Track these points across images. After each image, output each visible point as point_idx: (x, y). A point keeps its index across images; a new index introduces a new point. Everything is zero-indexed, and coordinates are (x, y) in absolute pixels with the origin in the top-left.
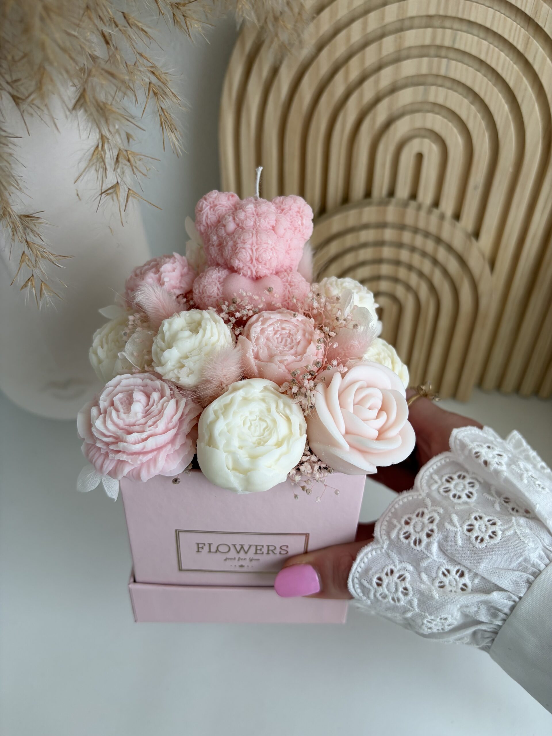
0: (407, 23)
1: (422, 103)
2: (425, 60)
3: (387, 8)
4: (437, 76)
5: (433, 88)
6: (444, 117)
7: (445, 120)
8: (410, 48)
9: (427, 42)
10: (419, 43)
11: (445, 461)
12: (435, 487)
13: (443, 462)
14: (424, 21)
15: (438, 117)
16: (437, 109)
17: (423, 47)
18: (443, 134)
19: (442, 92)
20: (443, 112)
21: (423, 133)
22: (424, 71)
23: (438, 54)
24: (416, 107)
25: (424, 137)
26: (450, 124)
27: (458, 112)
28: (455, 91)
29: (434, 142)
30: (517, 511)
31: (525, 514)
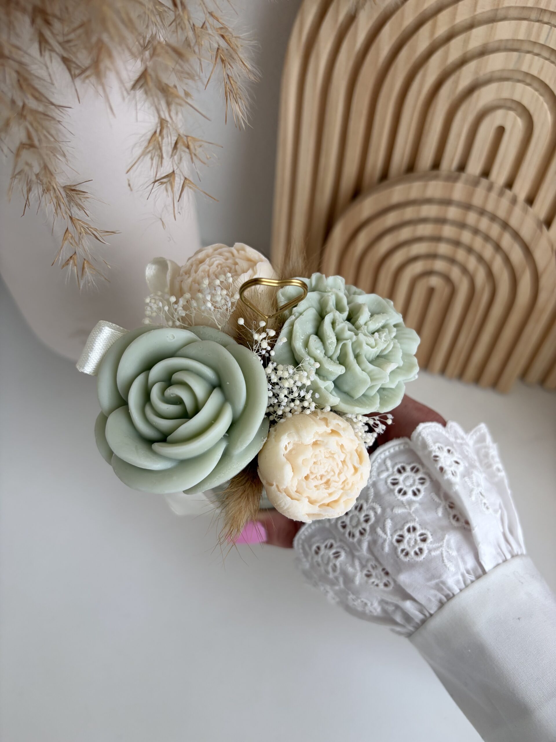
1: (513, 71)
2: (524, 23)
4: (535, 43)
5: (529, 56)
6: (536, 90)
7: (536, 93)
9: (530, 3)
11: (404, 447)
12: (384, 475)
13: (402, 447)
16: (528, 80)
17: (524, 8)
18: (532, 108)
19: (538, 61)
20: (536, 84)
21: (509, 104)
22: (521, 36)
23: (541, 18)
24: (506, 74)
25: (510, 109)
26: (541, 98)
27: (552, 86)
28: (553, 62)
29: (519, 116)
30: (458, 520)
31: (464, 524)
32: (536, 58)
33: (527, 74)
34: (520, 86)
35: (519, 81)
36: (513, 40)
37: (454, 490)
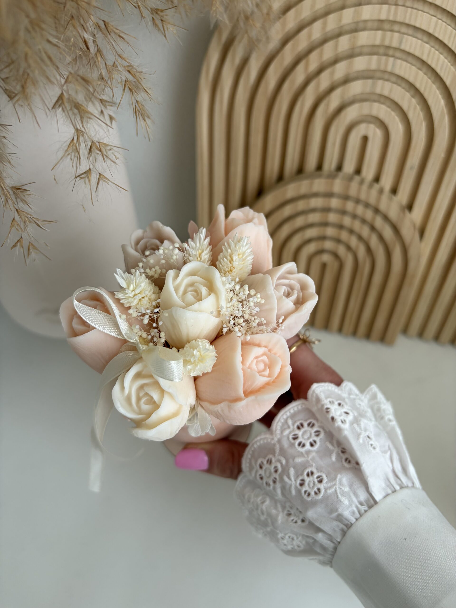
0: (361, 25)
1: (369, 94)
2: (375, 57)
3: (345, 11)
4: (385, 72)
5: (380, 82)
6: (389, 107)
7: (389, 110)
8: (362, 47)
9: (378, 42)
10: (370, 43)
12: (286, 432)
13: (300, 408)
14: (376, 25)
15: (383, 106)
16: (382, 99)
17: (374, 46)
18: (387, 121)
19: (388, 85)
20: (388, 103)
21: (369, 119)
22: (373, 67)
23: (387, 53)
24: (364, 97)
25: (370, 122)
26: (393, 113)
27: (400, 103)
28: (399, 85)
29: (378, 127)
30: (349, 462)
31: (355, 465)
32: (386, 83)
33: (381, 95)
34: (376, 105)
35: (375, 101)
36: (368, 70)
37: (344, 435)
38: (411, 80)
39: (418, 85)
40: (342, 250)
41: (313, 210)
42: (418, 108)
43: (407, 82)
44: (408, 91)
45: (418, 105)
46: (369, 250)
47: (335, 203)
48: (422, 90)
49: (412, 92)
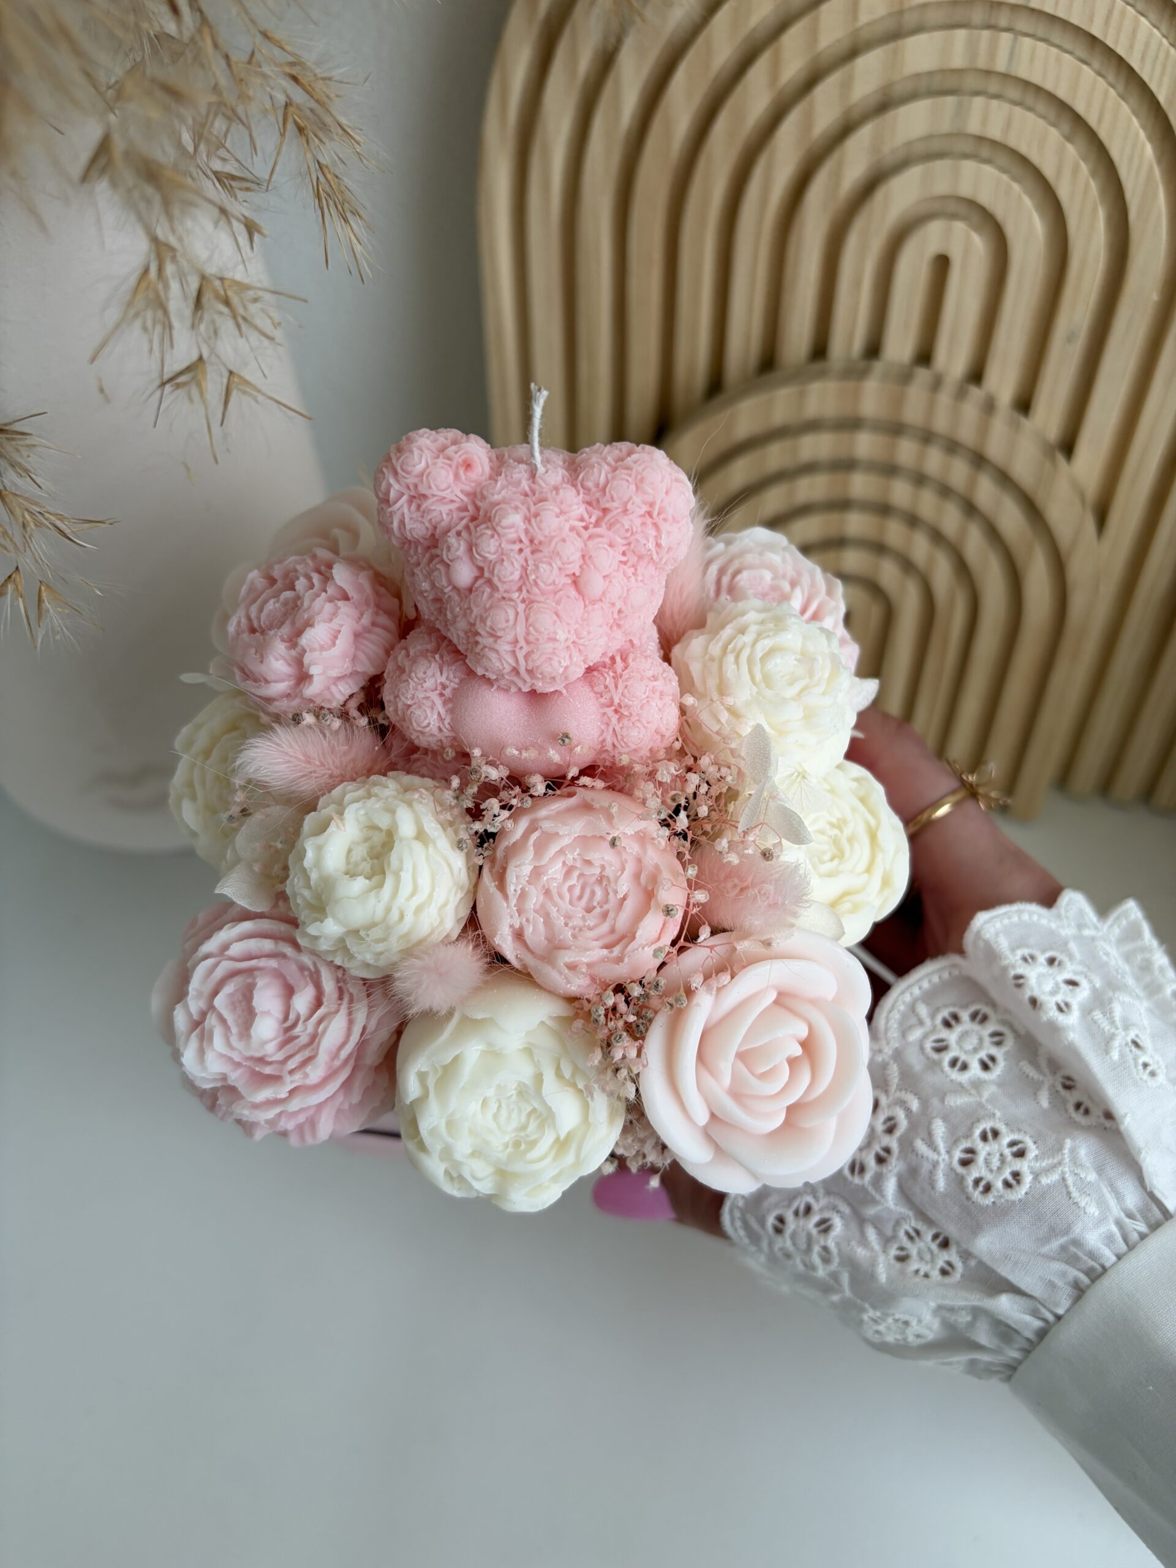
1: (950, 136)
2: (961, 35)
4: (988, 73)
5: (978, 102)
6: (1003, 169)
7: (1005, 179)
8: (925, 6)
11: (950, 974)
12: (915, 1035)
13: (946, 975)
15: (988, 169)
16: (985, 152)
18: (999, 209)
19: (999, 111)
20: (1003, 159)
21: (952, 207)
22: (958, 61)
23: (993, 22)
24: (936, 146)
25: (954, 216)
26: (1016, 187)
27: (1034, 158)
28: (1030, 109)
29: (977, 229)
30: (1087, 1112)
31: (1102, 1120)
32: (995, 103)
33: (981, 139)
34: (969, 166)
35: (966, 156)
36: (943, 72)
37: (1066, 1043)
38: (1062, 93)
39: (1080, 108)
40: (888, 573)
41: (810, 468)
42: (1084, 168)
43: (1052, 98)
44: (1054, 125)
45: (1084, 159)
46: (962, 568)
47: (865, 444)
48: (1092, 121)
49: (1066, 127)
